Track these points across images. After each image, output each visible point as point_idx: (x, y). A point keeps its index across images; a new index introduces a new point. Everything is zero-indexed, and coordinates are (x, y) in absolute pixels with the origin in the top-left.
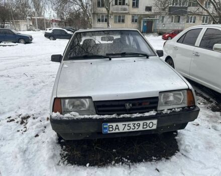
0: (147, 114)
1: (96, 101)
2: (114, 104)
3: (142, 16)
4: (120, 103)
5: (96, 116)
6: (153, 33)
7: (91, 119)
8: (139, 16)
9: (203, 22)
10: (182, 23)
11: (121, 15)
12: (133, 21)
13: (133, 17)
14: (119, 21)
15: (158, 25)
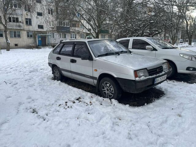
0: (161, 74)
1: (149, 70)
2: (152, 71)
3: (36, 33)
4: (154, 70)
5: (150, 77)
6: (47, 46)
7: (149, 78)
8: (33, 32)
9: (81, 38)
10: (68, 38)
11: (16, 31)
12: (28, 36)
13: (28, 33)
14: (15, 36)
15: (51, 40)
